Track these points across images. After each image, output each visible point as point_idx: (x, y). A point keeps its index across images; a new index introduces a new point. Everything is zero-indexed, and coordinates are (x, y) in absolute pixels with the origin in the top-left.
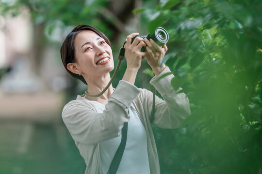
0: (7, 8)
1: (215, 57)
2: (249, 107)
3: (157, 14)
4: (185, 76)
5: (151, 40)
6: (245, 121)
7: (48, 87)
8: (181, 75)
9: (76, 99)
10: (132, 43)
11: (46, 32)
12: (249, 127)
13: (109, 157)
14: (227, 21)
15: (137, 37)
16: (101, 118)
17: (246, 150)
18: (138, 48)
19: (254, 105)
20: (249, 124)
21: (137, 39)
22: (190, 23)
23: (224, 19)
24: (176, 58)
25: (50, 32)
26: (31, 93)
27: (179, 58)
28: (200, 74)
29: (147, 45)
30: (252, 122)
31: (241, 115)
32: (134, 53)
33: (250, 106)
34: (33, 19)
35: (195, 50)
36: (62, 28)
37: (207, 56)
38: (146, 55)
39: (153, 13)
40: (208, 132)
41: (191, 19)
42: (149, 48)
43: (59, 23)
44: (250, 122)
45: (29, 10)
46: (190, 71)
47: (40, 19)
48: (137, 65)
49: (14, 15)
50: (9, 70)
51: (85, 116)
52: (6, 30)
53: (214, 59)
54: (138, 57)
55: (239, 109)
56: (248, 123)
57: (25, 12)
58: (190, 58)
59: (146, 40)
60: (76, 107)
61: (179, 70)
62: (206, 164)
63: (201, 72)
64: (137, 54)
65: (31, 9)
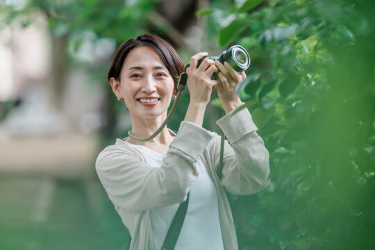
0: (13, 14)
1: (314, 80)
2: (365, 152)
3: (231, 18)
4: (273, 108)
5: (226, 63)
6: (359, 172)
7: (75, 127)
8: (267, 106)
9: (114, 144)
10: (197, 67)
11: (71, 49)
12: (365, 181)
13: (164, 225)
14: (332, 26)
15: (206, 59)
16: (158, 176)
17: (361, 213)
18: (208, 74)
19: (372, 148)
20: (365, 177)
21: (206, 62)
22: (278, 32)
23: (328, 23)
24: (259, 81)
25: (77, 49)
26: (50, 136)
27: (264, 82)
28: (294, 105)
29: (219, 71)
30: (369, 173)
31: (353, 163)
32: (202, 81)
33: (366, 149)
34: (51, 30)
35: (286, 69)
36: (94, 42)
37: (303, 78)
38: (218, 85)
39: (225, 16)
40: (306, 189)
41: (280, 25)
42: (222, 74)
43: (89, 34)
44: (366, 173)
45: (45, 16)
46: (280, 101)
47: (61, 29)
48: (205, 99)
49: (25, 25)
50: (17, 103)
51: (132, 172)
52: (12, 45)
53: (313, 83)
54: (207, 88)
55: (351, 154)
56: (362, 175)
57: (40, 19)
58: (279, 82)
59: (219, 63)
60: (116, 156)
61: (264, 99)
62: (303, 234)
63: (294, 101)
64: (207, 83)
65: (48, 15)
